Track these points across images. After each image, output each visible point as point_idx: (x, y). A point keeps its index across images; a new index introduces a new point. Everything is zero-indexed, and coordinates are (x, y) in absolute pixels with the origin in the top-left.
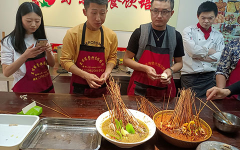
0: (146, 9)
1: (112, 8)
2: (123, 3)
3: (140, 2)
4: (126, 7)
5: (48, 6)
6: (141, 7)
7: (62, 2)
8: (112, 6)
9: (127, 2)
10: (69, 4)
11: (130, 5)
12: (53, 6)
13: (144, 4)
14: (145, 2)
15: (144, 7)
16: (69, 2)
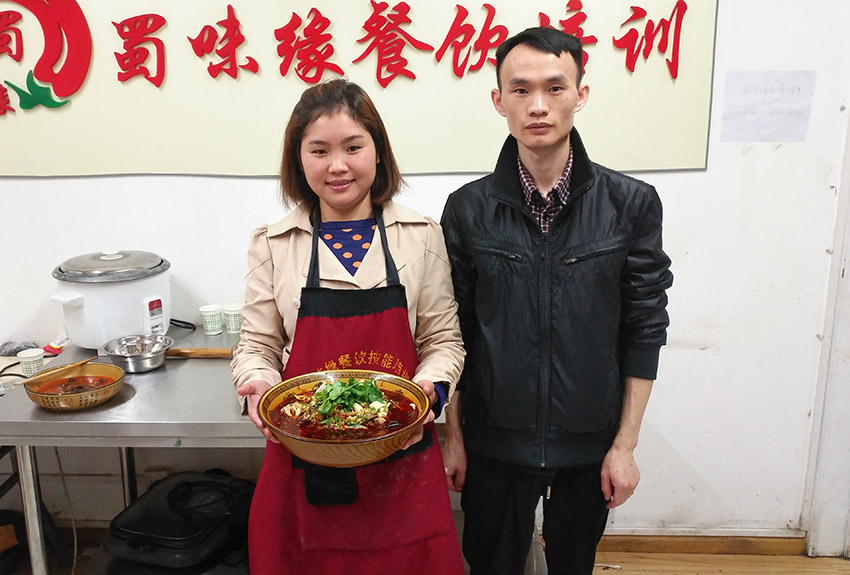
1: (384, 83)
2: (439, 56)
4: (459, 72)
7: (122, 78)
8: (385, 75)
9: (458, 48)
10: (158, 81)
12: (79, 101)
16: (153, 73)
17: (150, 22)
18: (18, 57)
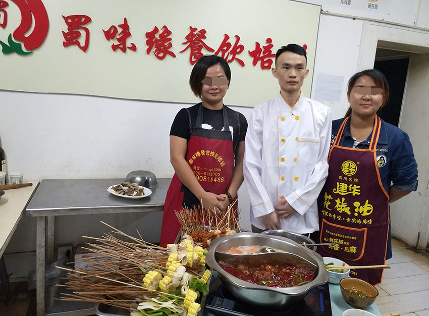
0: (263, 67)
1: (193, 63)
3: (252, 54)
5: (22, 53)
6: (255, 63)
7: (65, 45)
8: (193, 60)
9: (224, 52)
10: (85, 49)
11: (230, 57)
12: (37, 53)
13: (259, 58)
14: (262, 55)
15: (259, 63)
16: (83, 44)
17: (83, 20)
18: (4, 26)
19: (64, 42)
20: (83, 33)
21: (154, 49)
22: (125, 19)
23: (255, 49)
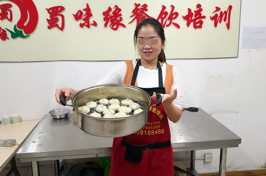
0: (195, 27)
3: (185, 18)
5: (23, 37)
6: (188, 25)
7: (49, 28)
9: (163, 19)
10: (62, 29)
11: (168, 22)
12: (33, 35)
13: (192, 21)
14: (193, 18)
15: (192, 24)
16: (60, 26)
17: (59, 9)
18: (11, 20)
19: (48, 26)
20: (60, 18)
21: (109, 23)
22: (87, 4)
23: (187, 14)
